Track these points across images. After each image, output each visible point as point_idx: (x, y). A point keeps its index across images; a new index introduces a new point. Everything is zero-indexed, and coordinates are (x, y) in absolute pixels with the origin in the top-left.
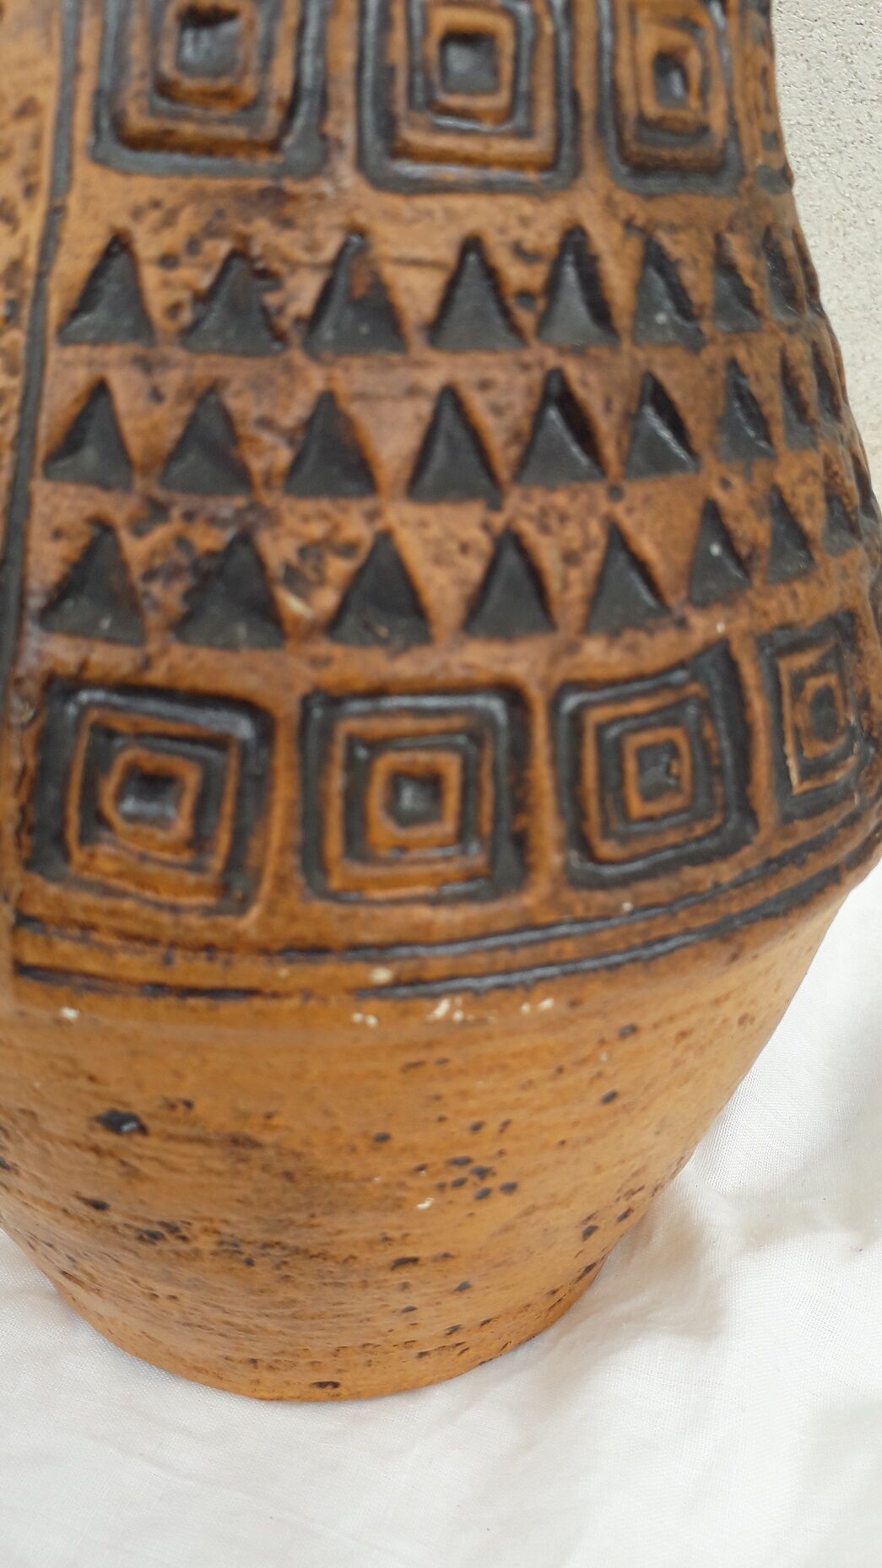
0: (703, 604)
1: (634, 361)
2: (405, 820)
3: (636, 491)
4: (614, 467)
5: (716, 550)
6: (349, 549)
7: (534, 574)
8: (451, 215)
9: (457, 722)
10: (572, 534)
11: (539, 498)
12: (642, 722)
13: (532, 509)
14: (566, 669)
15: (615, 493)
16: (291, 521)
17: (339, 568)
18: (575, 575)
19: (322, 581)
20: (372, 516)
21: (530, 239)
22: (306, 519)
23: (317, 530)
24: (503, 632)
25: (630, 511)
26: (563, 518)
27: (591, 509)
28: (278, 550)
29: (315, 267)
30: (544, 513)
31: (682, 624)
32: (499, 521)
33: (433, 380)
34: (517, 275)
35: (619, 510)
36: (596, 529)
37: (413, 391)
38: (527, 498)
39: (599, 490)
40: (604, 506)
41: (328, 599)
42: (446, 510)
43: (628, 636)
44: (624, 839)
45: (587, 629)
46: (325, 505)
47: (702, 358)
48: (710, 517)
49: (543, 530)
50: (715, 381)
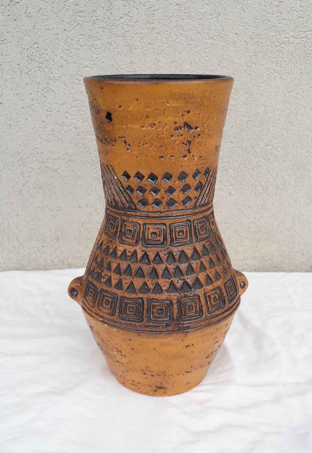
0: (140, 293)
1: (139, 265)
2: (106, 304)
3: (135, 278)
4: (133, 276)
5: (146, 287)
7: (122, 284)
8: (124, 246)
9: (112, 296)
10: (127, 281)
11: (125, 276)
12: (130, 303)
13: (124, 277)
14: (123, 295)
15: (133, 278)
17: (107, 277)
18: (126, 285)
19: (105, 278)
20: (110, 273)
21: (131, 250)
23: (106, 273)
24: (118, 289)
26: (126, 279)
27: (130, 279)
28: (103, 274)
29: (113, 249)
31: (137, 294)
32: (120, 277)
33: (118, 262)
34: (128, 254)
35: (133, 280)
36: (129, 282)
37: (116, 263)
39: (131, 277)
40: (131, 279)
41: (105, 280)
42: (116, 275)
43: (130, 293)
44: (126, 315)
45: (126, 291)
46: (107, 271)
47: (149, 266)
48: (145, 283)
49: (124, 280)
50: (150, 269)
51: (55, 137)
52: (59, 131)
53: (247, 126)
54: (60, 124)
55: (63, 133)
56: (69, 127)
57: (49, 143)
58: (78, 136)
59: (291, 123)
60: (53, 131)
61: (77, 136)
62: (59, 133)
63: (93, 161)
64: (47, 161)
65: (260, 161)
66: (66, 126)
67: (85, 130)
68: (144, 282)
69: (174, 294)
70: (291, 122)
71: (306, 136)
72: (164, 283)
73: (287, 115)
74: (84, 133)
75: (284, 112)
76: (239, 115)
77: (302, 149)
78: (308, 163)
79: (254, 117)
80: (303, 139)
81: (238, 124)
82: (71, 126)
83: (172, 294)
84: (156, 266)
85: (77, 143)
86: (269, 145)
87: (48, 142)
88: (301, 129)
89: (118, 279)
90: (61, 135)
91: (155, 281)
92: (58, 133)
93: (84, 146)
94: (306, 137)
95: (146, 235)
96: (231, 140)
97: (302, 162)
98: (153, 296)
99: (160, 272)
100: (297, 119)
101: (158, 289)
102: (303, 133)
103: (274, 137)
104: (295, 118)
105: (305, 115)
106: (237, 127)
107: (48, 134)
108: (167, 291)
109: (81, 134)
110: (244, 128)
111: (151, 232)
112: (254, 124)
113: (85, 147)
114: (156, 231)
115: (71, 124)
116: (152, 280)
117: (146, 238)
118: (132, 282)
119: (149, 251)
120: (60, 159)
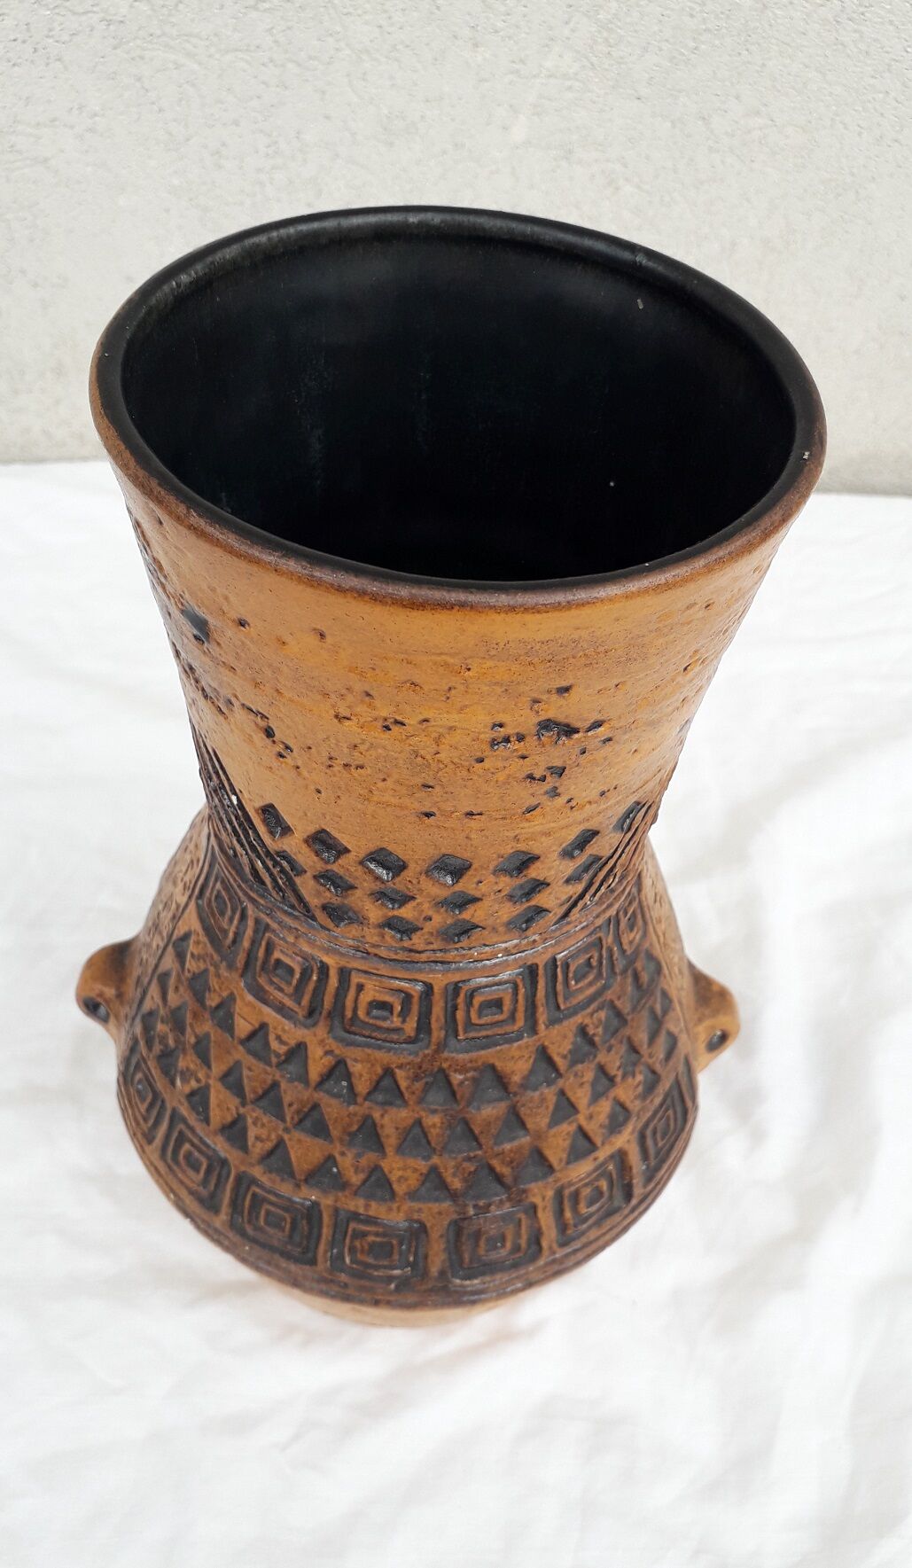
0: (309, 1184)
1: (312, 1096)
2: (190, 1165)
3: (297, 1134)
4: (289, 1122)
5: (335, 1170)
6: (198, 1081)
7: (244, 1134)
8: (260, 1012)
9: (211, 1153)
10: (263, 1133)
11: (258, 1113)
12: (273, 1204)
13: (254, 1115)
14: (250, 1172)
15: (286, 1130)
16: (188, 1058)
17: (194, 1083)
18: (259, 1145)
19: (189, 1083)
20: (207, 1076)
21: (285, 1036)
22: (192, 1061)
23: (192, 1066)
24: (231, 1144)
25: (290, 1140)
26: (263, 1125)
27: (274, 1129)
28: (181, 1063)
29: (220, 996)
30: (257, 1118)
31: (298, 1187)
32: (241, 1109)
33: (236, 1055)
34: (275, 1045)
35: (286, 1137)
36: (274, 1138)
37: (230, 1054)
38: (253, 1110)
39: (282, 1126)
40: (281, 1131)
41: (188, 1089)
42: (228, 1093)
43: (273, 1176)
44: (257, 1228)
45: (258, 1162)
46: (197, 1062)
47: (352, 1108)
48: (330, 1159)
49: (255, 1123)
50: (355, 1119)
51: (35, 50)
52: (50, 30)
53: (696, 48)
54: (52, 6)
55: (66, 37)
56: (84, 18)
57: (16, 68)
58: (118, 51)
59: (840, 47)
60: (28, 30)
61: (115, 48)
62: (52, 37)
63: (170, 134)
64: (12, 130)
65: (723, 162)
66: (74, 13)
67: (140, 29)
68: (326, 1153)
69: (435, 1207)
70: (842, 44)
71: (880, 92)
72: (403, 1170)
73: (832, 20)
74: (139, 42)
75: (823, 8)
76: (672, 10)
77: (860, 134)
78: (874, 178)
79: (722, 19)
80: (869, 102)
81: (667, 41)
82: (90, 15)
83: (430, 1205)
84: (376, 1115)
85: (115, 73)
86: (758, 113)
87: (14, 65)
88: (870, 69)
89: (234, 1112)
90: (56, 44)
91: (370, 1158)
92: (48, 37)
93: (138, 84)
94: (881, 96)
95: (349, 1002)
96: (636, 91)
97: (853, 174)
98: (358, 1205)
99: (390, 1136)
100: (861, 37)
101: (378, 1184)
102: (872, 81)
103: (779, 91)
104: (855, 31)
105: (891, 22)
106: (661, 50)
107: (12, 38)
108: (413, 1195)
109: (129, 42)
110: (684, 54)
111: (369, 999)
112: (717, 42)
113: (143, 88)
114: (388, 998)
115: (90, 8)
116: (359, 1155)
117: (349, 1014)
118: (280, 1143)
119: (356, 1060)
120: (57, 123)
